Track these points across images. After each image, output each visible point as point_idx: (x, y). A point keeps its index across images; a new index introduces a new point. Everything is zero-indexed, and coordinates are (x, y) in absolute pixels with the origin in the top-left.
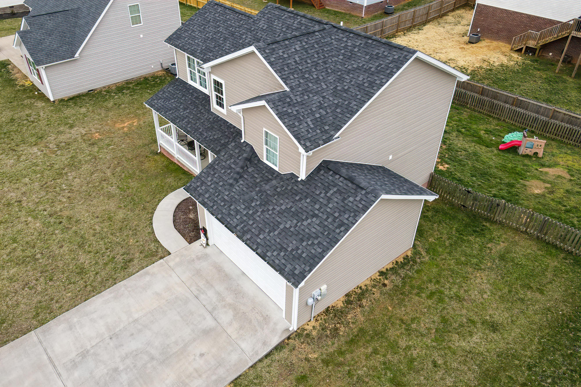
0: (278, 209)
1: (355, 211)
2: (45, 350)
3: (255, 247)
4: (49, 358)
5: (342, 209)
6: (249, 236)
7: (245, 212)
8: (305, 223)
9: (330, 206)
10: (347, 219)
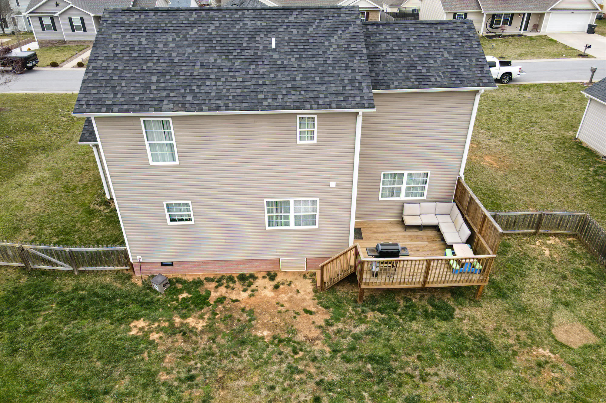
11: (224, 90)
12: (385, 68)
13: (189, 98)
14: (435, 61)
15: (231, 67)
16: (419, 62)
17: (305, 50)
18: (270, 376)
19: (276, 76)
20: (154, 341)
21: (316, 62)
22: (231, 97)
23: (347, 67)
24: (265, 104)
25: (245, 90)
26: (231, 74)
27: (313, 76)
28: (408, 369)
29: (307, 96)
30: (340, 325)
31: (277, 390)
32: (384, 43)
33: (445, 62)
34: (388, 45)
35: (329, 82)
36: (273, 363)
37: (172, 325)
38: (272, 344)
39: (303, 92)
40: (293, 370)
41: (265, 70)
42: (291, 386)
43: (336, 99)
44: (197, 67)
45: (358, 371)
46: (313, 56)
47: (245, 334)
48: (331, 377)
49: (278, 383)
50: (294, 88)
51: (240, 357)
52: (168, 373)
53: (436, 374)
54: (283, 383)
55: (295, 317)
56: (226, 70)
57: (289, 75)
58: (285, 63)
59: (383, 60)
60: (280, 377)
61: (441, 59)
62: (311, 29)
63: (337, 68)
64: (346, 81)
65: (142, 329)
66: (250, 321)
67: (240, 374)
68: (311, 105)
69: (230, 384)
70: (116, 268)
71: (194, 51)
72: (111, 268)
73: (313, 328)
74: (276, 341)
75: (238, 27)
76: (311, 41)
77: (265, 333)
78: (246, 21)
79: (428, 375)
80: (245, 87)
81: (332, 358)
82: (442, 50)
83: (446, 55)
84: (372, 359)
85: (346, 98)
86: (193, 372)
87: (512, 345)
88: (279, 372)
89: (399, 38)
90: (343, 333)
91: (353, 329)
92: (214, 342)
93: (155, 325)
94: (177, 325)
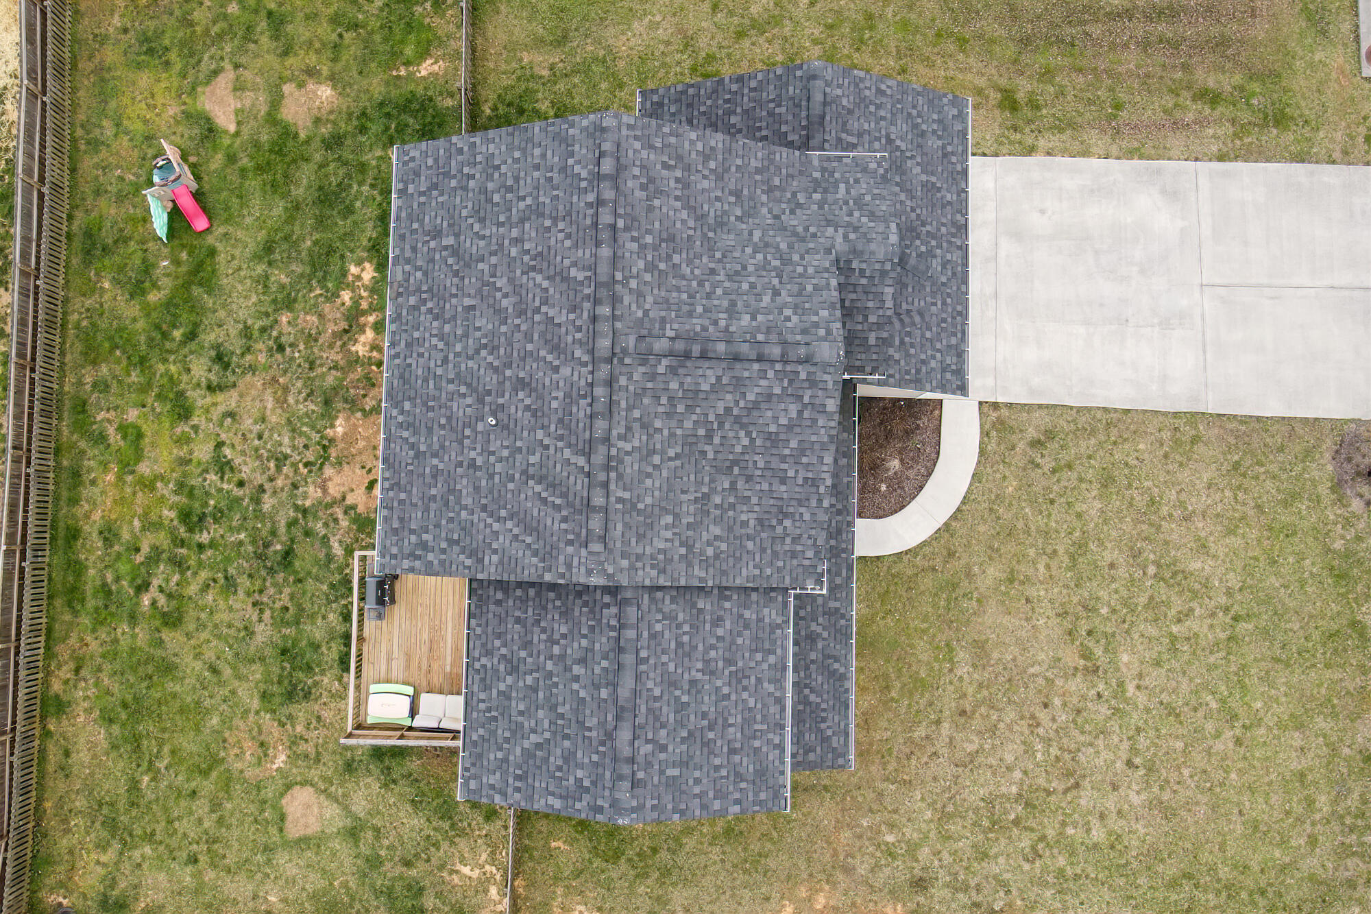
0: (908, 203)
1: (857, 85)
2: (1205, 368)
3: (963, 195)
4: (1205, 352)
5: (862, 105)
6: (959, 217)
7: (938, 251)
8: (903, 146)
9: (866, 126)
10: (870, 88)
11: (421, 350)
12: (511, 620)
13: (412, 301)
14: (521, 713)
15: (464, 355)
16: (521, 684)
17: (492, 476)
18: (276, 435)
19: (442, 427)
20: (338, 296)
21: (464, 492)
22: (409, 361)
23: (452, 542)
24: (395, 412)
25: (419, 382)
26: (451, 357)
27: (439, 485)
28: (272, 591)
29: (403, 475)
30: (344, 523)
31: (256, 442)
32: (571, 631)
33: (517, 731)
34: (564, 636)
35: (427, 510)
36: (293, 439)
37: (364, 313)
38: (322, 437)
39: (410, 468)
40: (281, 460)
41: (455, 409)
42: (259, 457)
43: (395, 517)
44: (468, 302)
45: (273, 533)
46: (477, 489)
47: (340, 405)
48: (268, 503)
49: (266, 443)
50: (418, 455)
51: (305, 400)
52: (289, 322)
53: (260, 620)
54: (264, 448)
55: (363, 467)
56: (458, 347)
57: (442, 447)
58: (467, 442)
59: (530, 621)
60: (272, 446)
61: (526, 725)
62: (538, 488)
63: (450, 526)
64: (425, 537)
65: (359, 278)
66: (363, 410)
67: (281, 402)
68: (387, 479)
69: (269, 391)
71: (500, 290)
73: (342, 489)
74: (325, 442)
75: (549, 358)
76: (511, 486)
77: (340, 430)
78: (566, 371)
79: (261, 611)
80: (426, 380)
81: (296, 508)
82: (547, 735)
83: (534, 738)
84: (288, 554)
85: (395, 532)
86: (288, 350)
87: (293, 727)
88: (280, 445)
89: (582, 661)
90: (332, 525)
91: (338, 537)
92: (330, 368)
93: (364, 294)
94: (362, 320)
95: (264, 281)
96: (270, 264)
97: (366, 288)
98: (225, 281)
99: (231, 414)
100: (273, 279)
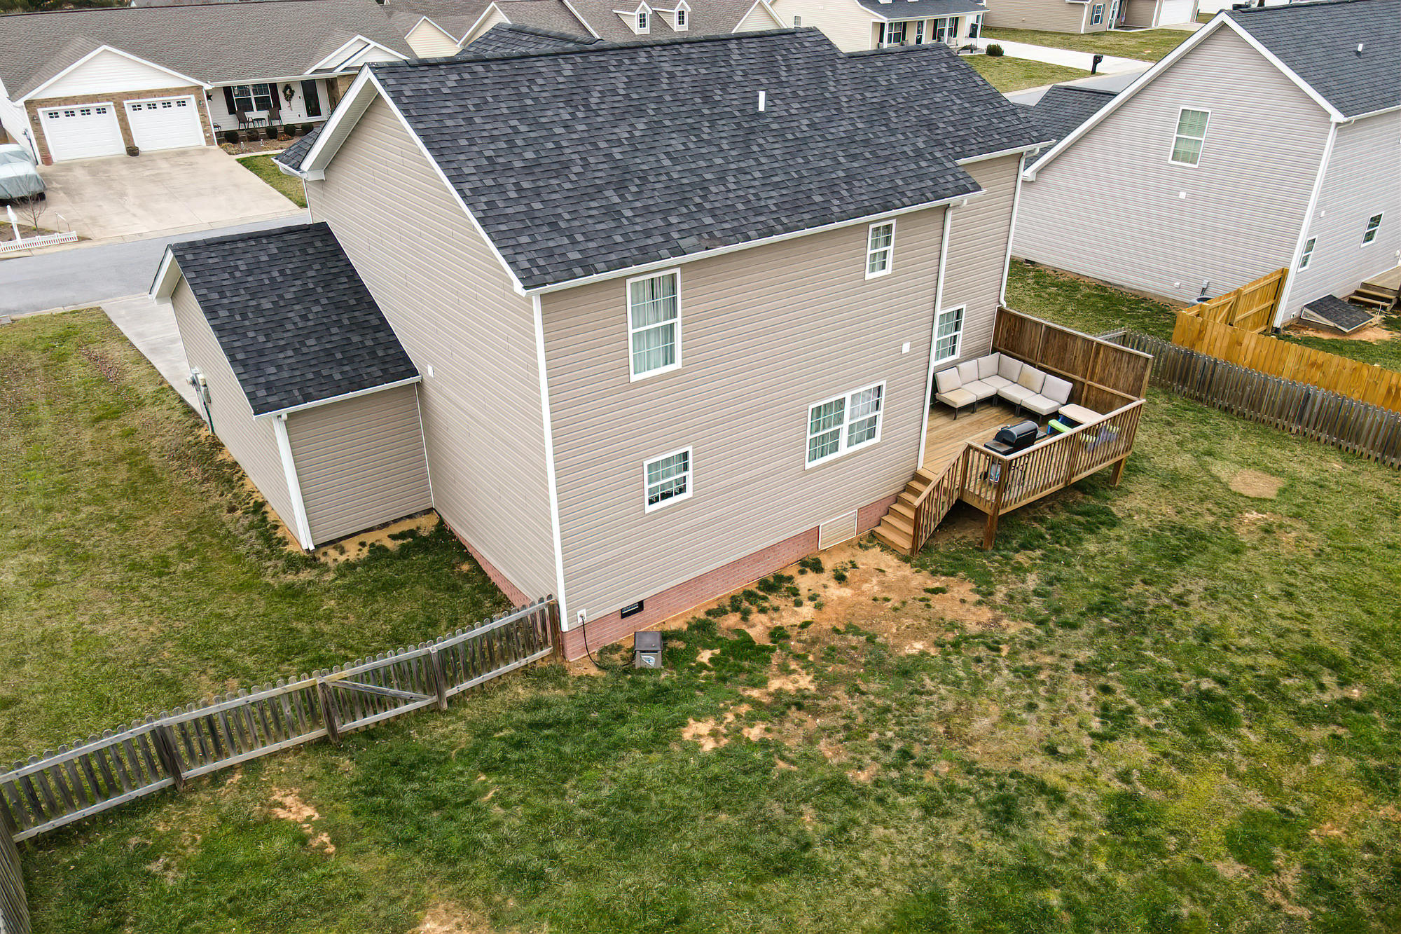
11: (752, 197)
15: (722, 154)
17: (808, 110)
18: (1008, 693)
20: (764, 739)
25: (784, 192)
26: (733, 166)
28: (1151, 600)
30: (1003, 588)
31: (1043, 705)
36: (988, 677)
37: (756, 704)
38: (949, 654)
40: (1025, 672)
42: (1053, 692)
44: (666, 161)
45: (1102, 632)
46: (829, 119)
47: (893, 660)
48: (1083, 655)
49: (1030, 696)
51: (932, 693)
52: (861, 768)
53: (1189, 591)
54: (1036, 693)
55: (928, 606)
60: (1023, 688)
62: (783, 73)
65: (714, 734)
66: (871, 641)
67: (965, 712)
69: (971, 733)
70: (523, 662)
71: (631, 133)
72: (514, 665)
73: (974, 608)
74: (950, 648)
75: (665, 80)
76: (801, 93)
77: (919, 645)
78: (667, 67)
79: (1181, 596)
80: (778, 186)
81: (1049, 631)
84: (1098, 610)
86: (896, 746)
88: (1011, 682)
90: (1019, 596)
91: (1025, 586)
92: (863, 693)
93: (730, 717)
94: (766, 700)
95: (839, 836)
96: (807, 846)
97: (720, 720)
98: (898, 887)
99: (1052, 751)
100: (826, 828)
